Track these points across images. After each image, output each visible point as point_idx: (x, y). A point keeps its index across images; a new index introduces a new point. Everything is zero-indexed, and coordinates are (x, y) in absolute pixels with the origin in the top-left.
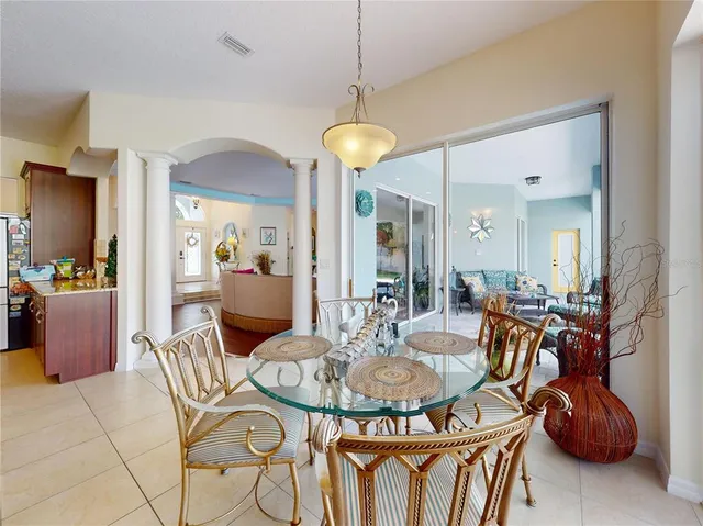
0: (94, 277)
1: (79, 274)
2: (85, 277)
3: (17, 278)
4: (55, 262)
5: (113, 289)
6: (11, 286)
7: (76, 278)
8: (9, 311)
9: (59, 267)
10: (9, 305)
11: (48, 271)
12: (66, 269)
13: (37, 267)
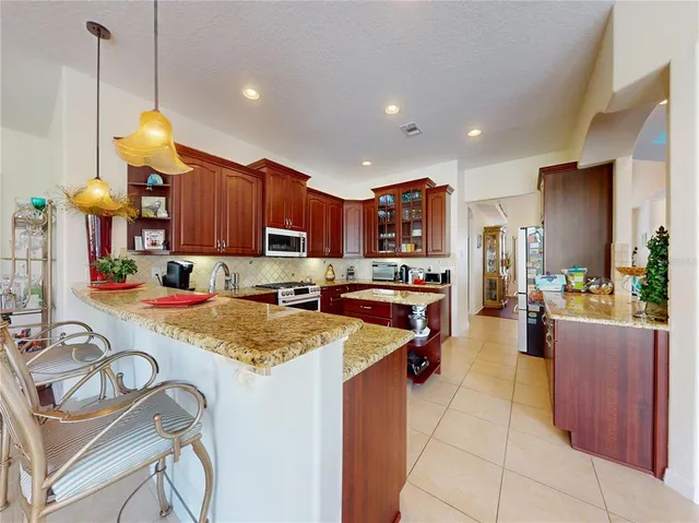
0: (612, 293)
1: (593, 287)
2: (600, 292)
3: (533, 286)
4: (566, 271)
5: (661, 327)
6: (529, 293)
7: (588, 291)
8: (528, 317)
9: (570, 278)
10: (528, 312)
11: (560, 282)
12: (578, 280)
13: (549, 275)
